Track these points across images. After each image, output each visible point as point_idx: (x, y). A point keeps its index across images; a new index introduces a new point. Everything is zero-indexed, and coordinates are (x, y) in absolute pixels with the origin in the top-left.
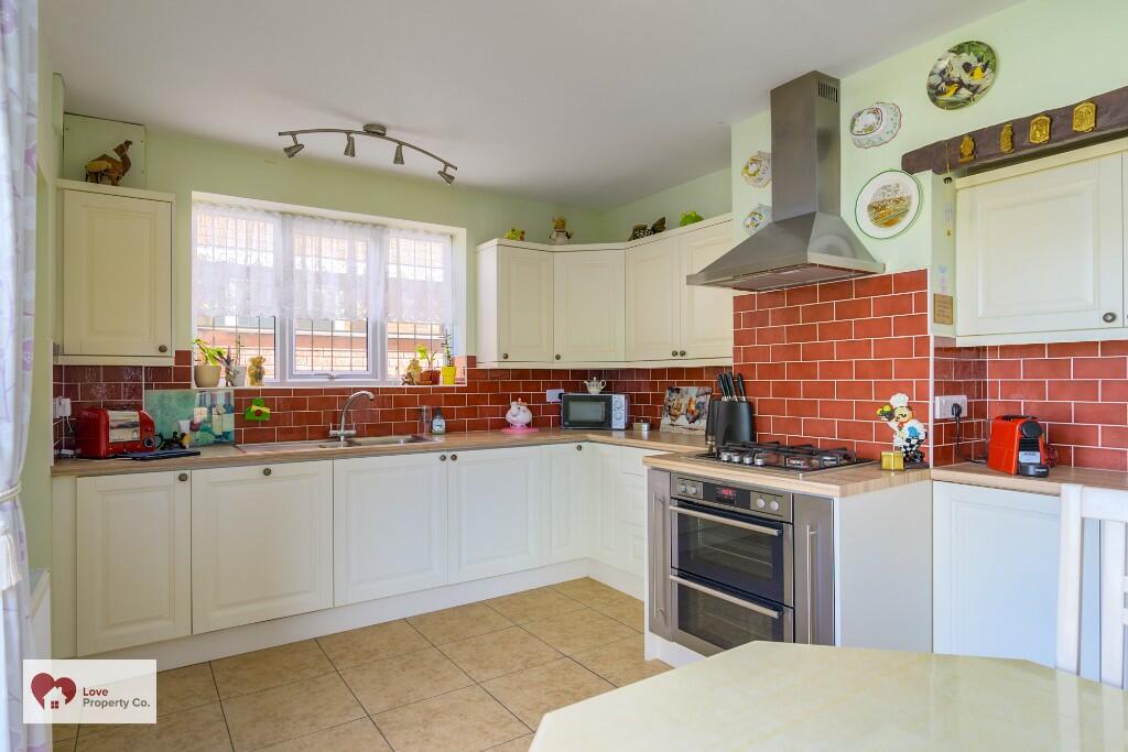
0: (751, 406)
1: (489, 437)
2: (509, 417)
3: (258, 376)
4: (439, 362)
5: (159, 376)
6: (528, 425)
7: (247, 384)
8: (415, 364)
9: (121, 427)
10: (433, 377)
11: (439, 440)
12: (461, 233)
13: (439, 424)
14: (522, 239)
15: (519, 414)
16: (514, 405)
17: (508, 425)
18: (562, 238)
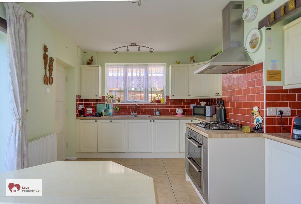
0: (225, 110)
1: (172, 117)
2: (177, 112)
3: (119, 101)
4: (161, 98)
5: (99, 101)
6: (182, 114)
7: (117, 103)
8: (154, 98)
9: (89, 110)
10: (159, 101)
11: (158, 117)
12: (166, 64)
13: (158, 113)
14: (178, 64)
15: (179, 111)
16: (177, 109)
17: (177, 114)
18: (192, 62)
